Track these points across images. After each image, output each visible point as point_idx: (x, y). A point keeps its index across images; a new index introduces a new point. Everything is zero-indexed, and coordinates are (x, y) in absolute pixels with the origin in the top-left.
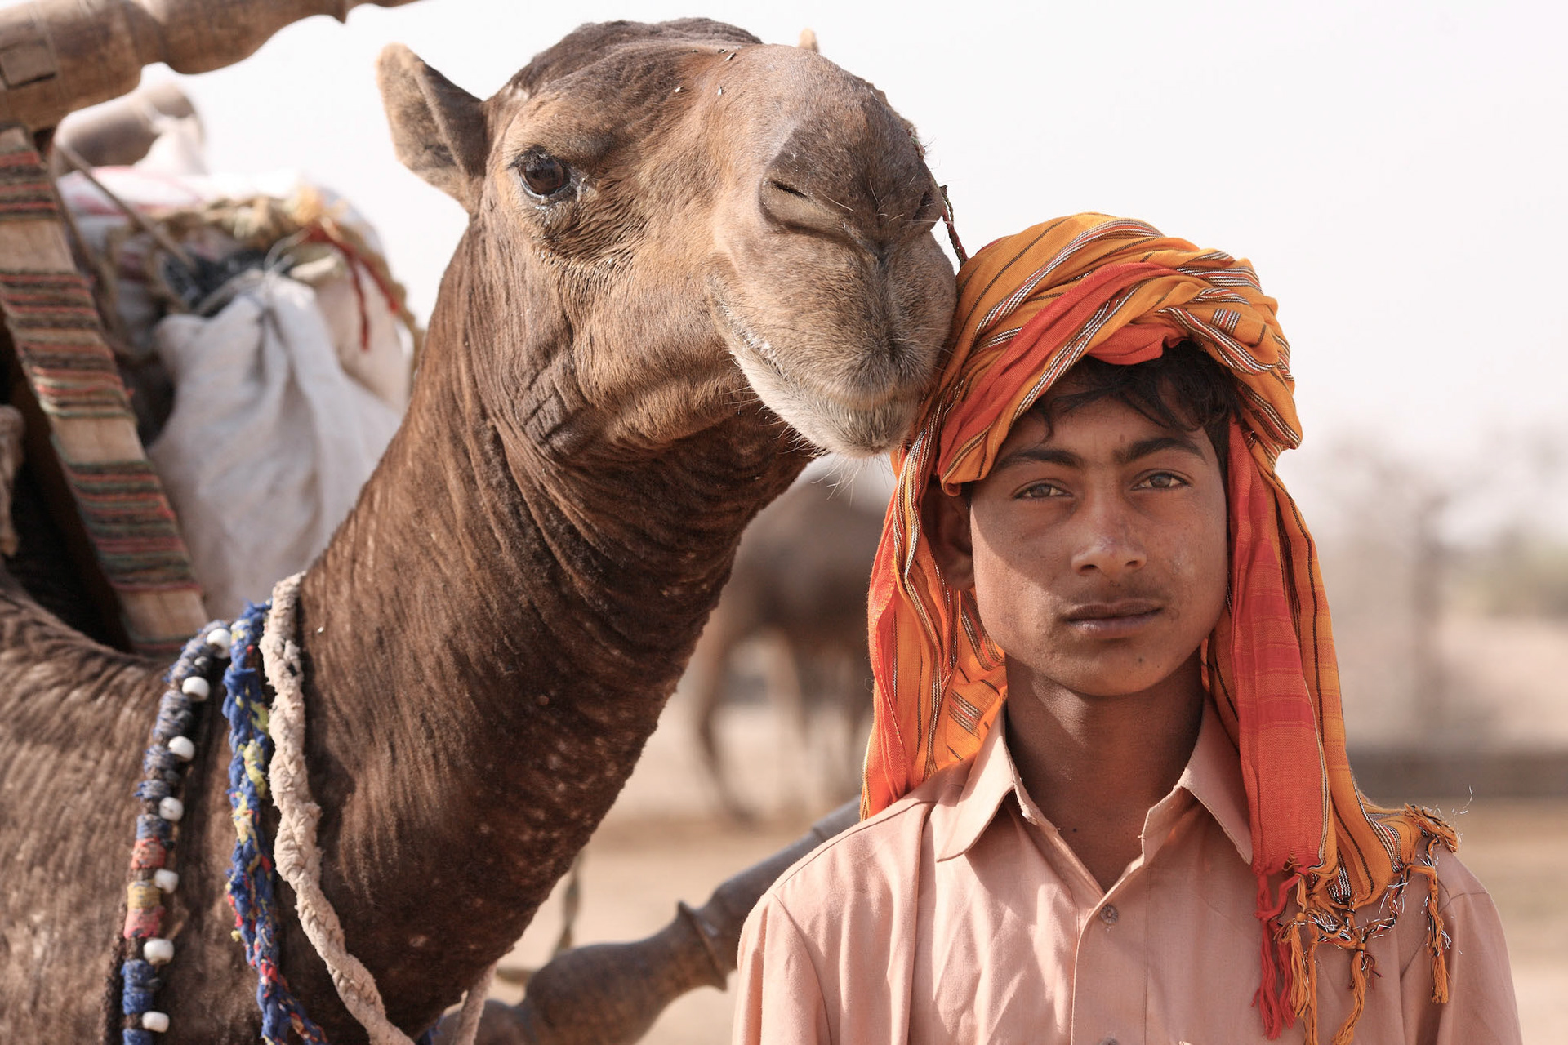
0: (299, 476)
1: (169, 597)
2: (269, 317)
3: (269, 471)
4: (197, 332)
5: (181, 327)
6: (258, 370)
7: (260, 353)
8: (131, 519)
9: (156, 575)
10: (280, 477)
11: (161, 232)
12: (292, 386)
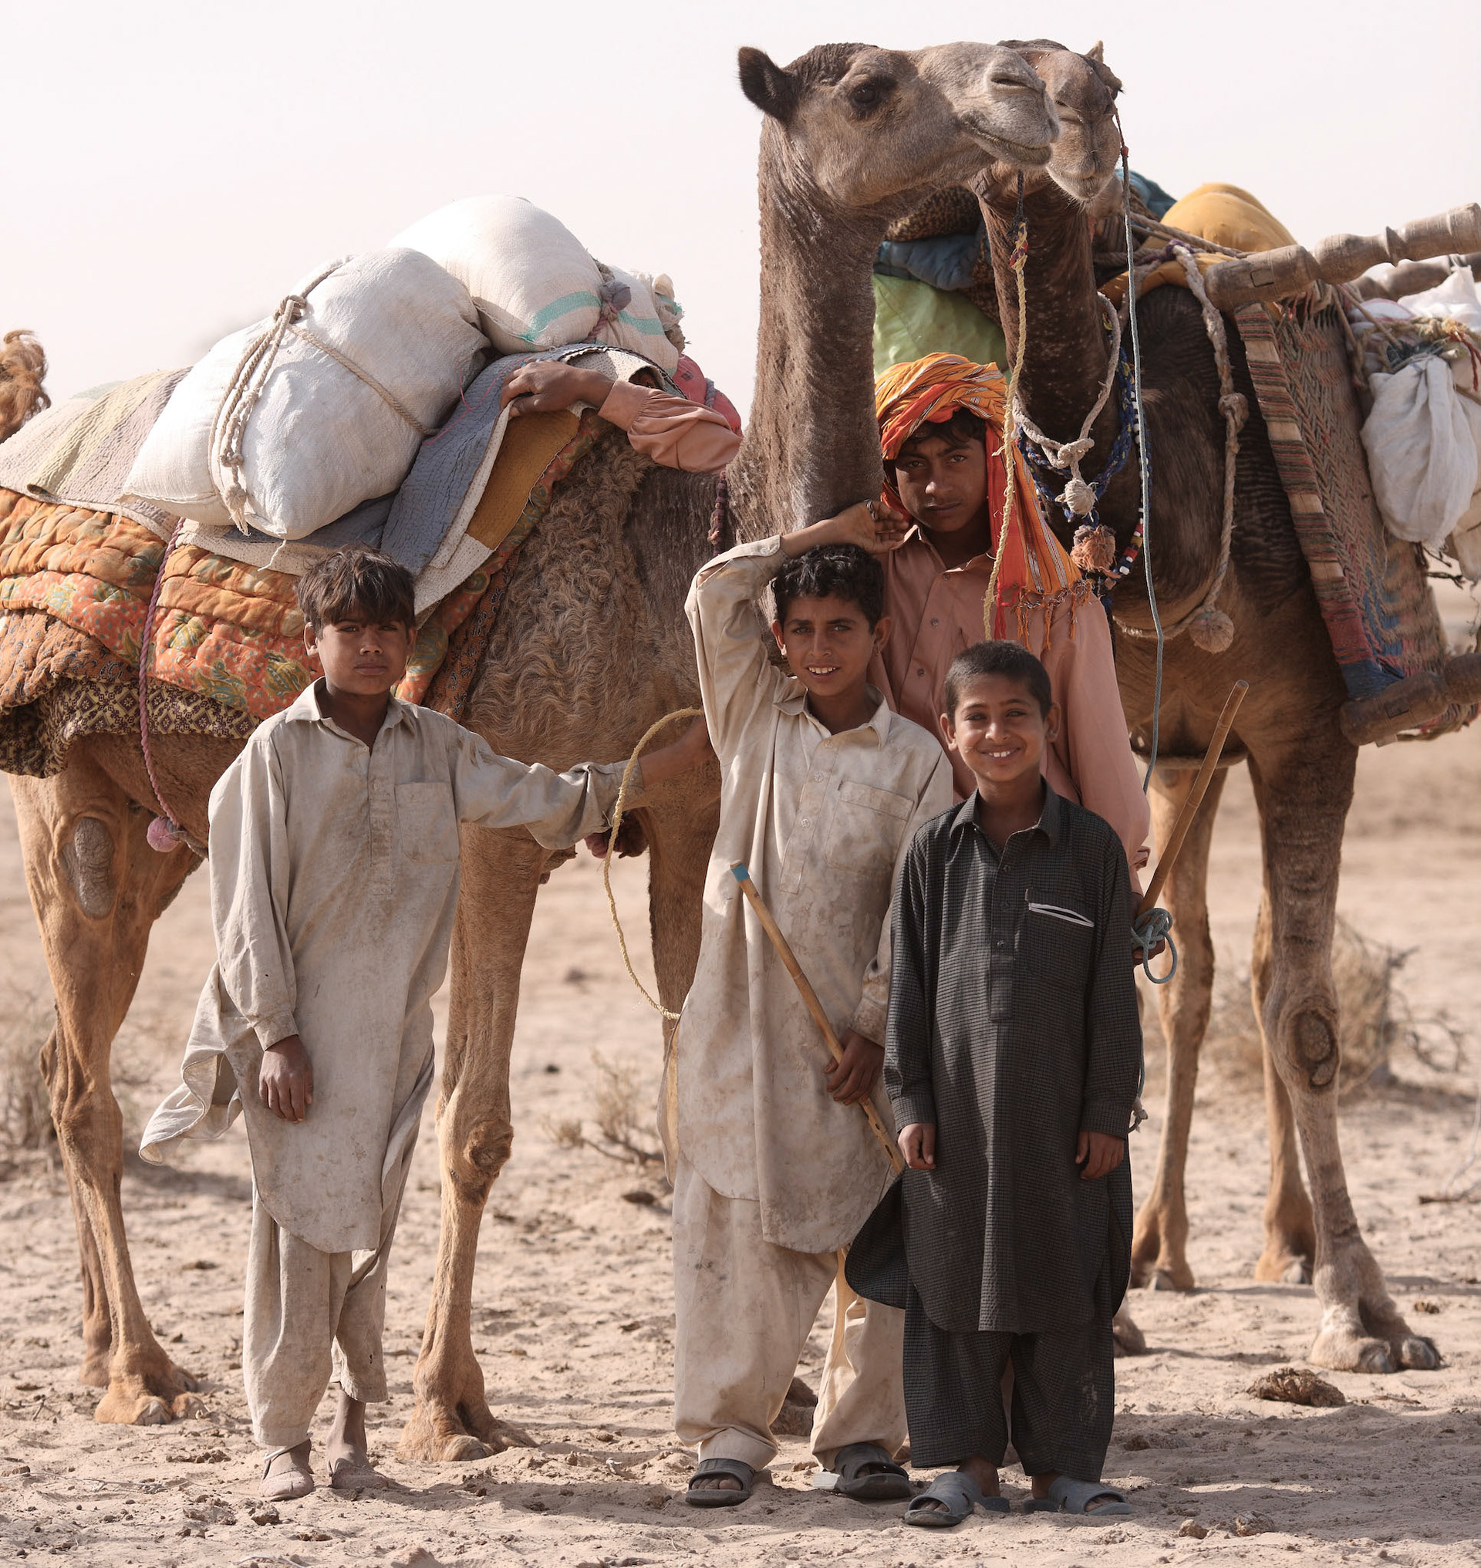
0: (1422, 446)
1: (1305, 497)
2: (1423, 374)
3: (1409, 442)
4: (1386, 380)
5: (1379, 378)
6: (1413, 398)
7: (1416, 389)
8: (1291, 464)
9: (1300, 487)
10: (1412, 447)
11: (1388, 332)
12: (1426, 405)
